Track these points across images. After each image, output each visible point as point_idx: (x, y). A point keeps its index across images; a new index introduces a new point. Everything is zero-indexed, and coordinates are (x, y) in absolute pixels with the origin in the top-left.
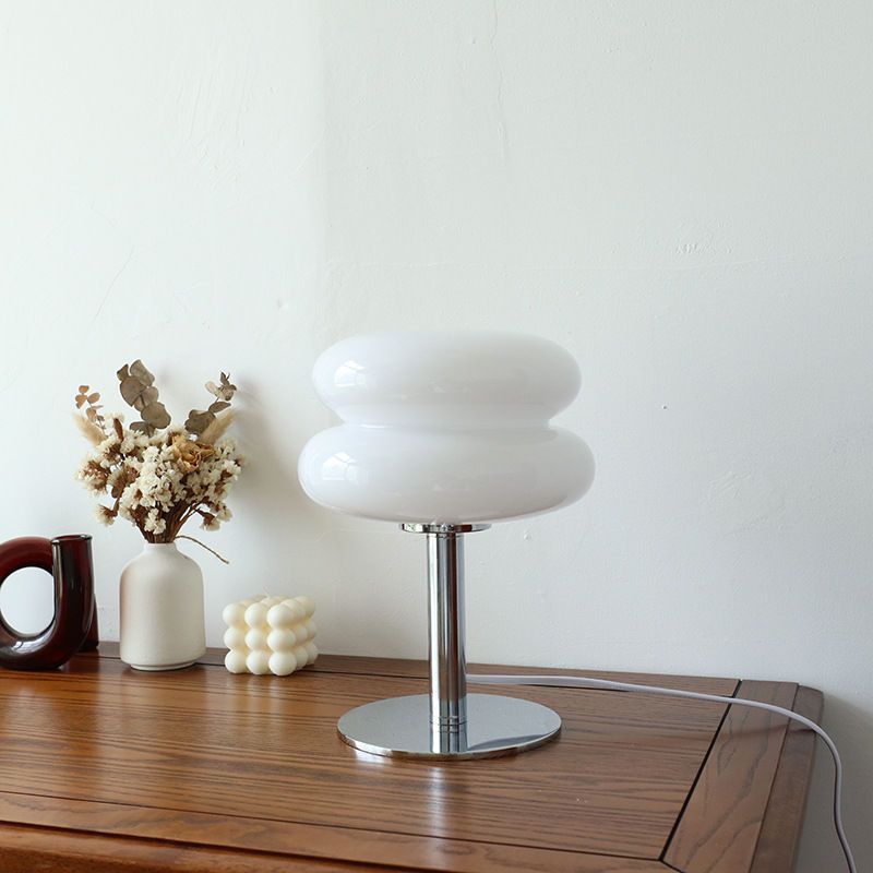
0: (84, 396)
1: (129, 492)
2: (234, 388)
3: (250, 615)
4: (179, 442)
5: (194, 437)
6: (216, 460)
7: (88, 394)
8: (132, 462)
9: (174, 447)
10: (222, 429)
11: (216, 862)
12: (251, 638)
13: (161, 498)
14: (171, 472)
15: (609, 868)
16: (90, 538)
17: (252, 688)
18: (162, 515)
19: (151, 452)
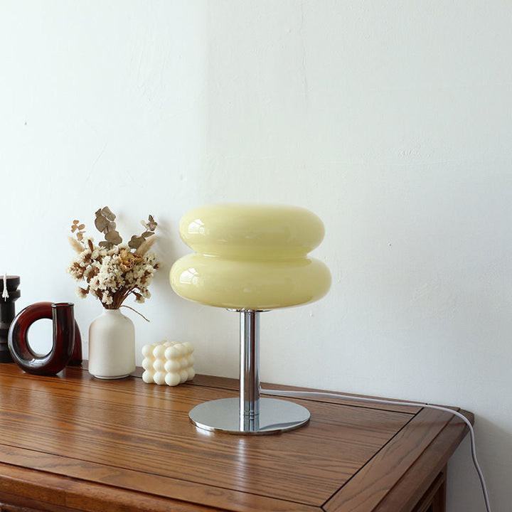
1: (93, 280)
2: (156, 224)
3: (155, 352)
4: (124, 253)
5: (133, 251)
6: (143, 264)
7: (78, 225)
8: (96, 264)
9: (119, 257)
10: (148, 247)
11: (88, 490)
12: (156, 364)
13: (110, 285)
14: (116, 270)
15: (291, 509)
16: (73, 305)
18: (111, 294)
19: (106, 260)
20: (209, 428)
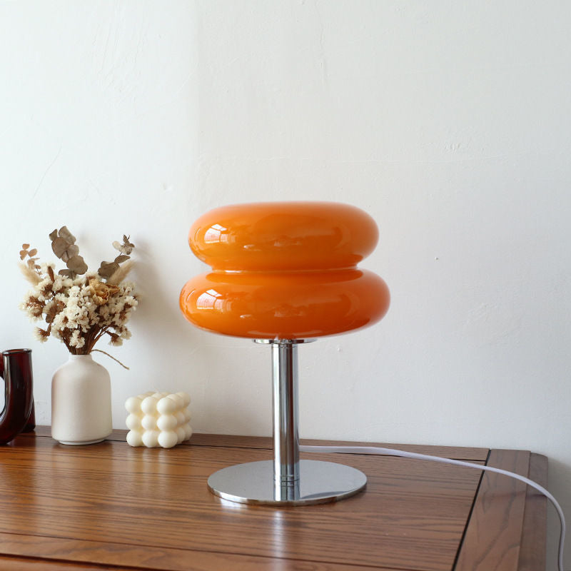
0: (27, 252)
1: (59, 318)
2: (132, 245)
3: (144, 405)
4: (93, 284)
5: (104, 281)
6: (120, 296)
7: (29, 250)
8: (60, 297)
9: (90, 287)
10: (124, 274)
12: (145, 421)
13: (82, 323)
14: (89, 304)
16: (30, 351)
17: (146, 457)
18: (82, 335)
19: (74, 290)
20: (238, 499)
